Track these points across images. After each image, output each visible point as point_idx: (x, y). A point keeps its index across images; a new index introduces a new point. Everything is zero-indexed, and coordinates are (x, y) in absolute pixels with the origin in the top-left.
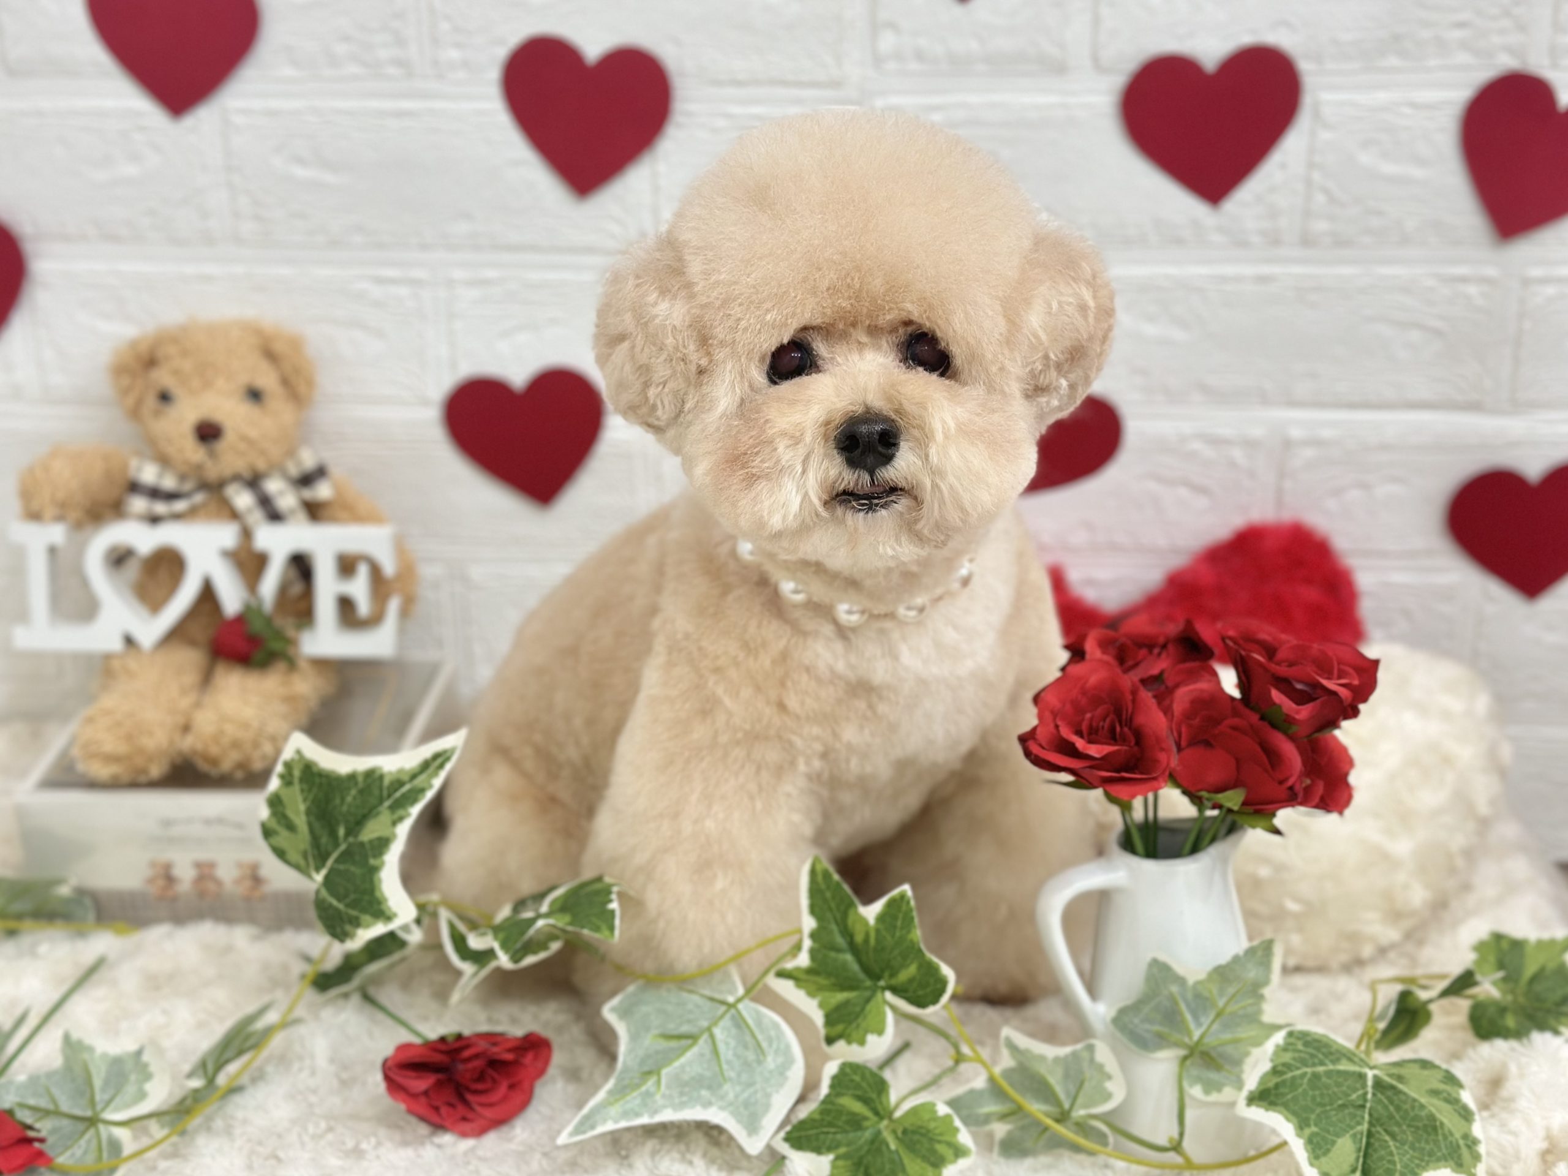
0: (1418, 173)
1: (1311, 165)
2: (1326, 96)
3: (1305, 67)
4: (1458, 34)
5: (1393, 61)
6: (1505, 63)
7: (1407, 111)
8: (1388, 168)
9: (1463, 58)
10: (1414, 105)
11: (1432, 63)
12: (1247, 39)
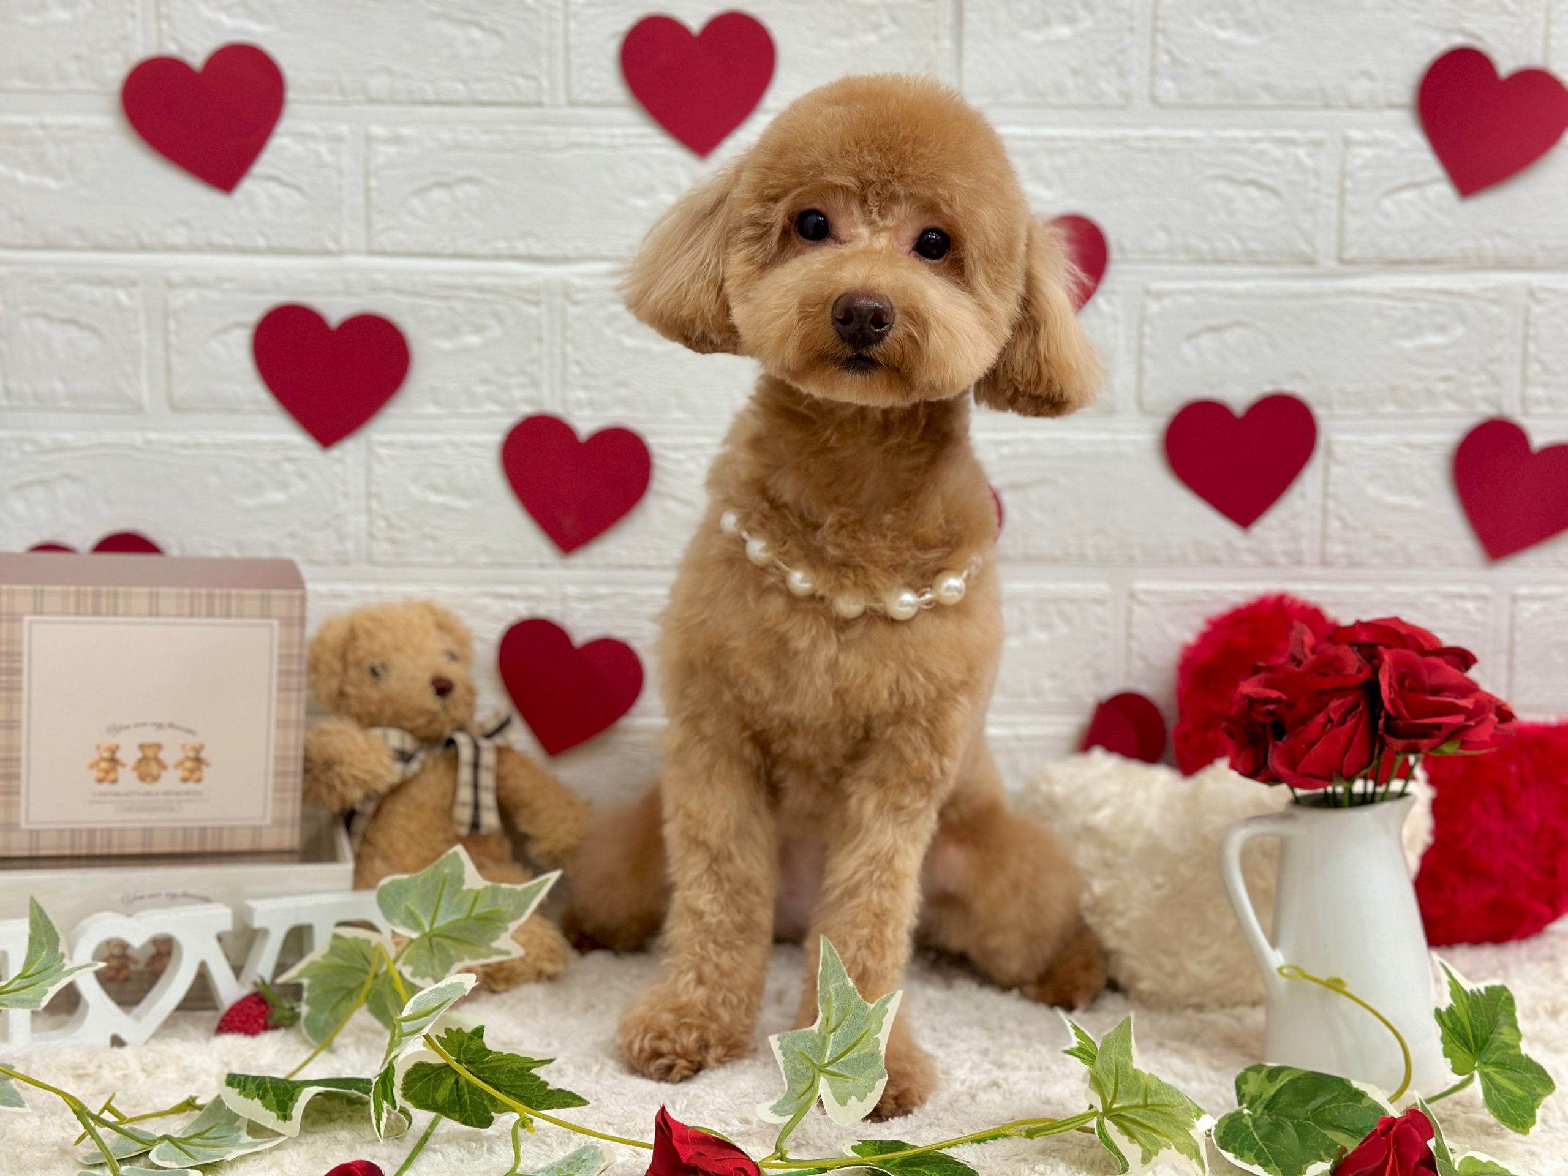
0: (1416, 503)
1: (1326, 495)
2: (1336, 437)
3: (1319, 412)
4: (1442, 387)
5: (1390, 408)
6: (1484, 411)
7: (1405, 450)
8: (1392, 499)
9: (1450, 406)
10: (1410, 446)
11: (1424, 410)
12: (1267, 389)
